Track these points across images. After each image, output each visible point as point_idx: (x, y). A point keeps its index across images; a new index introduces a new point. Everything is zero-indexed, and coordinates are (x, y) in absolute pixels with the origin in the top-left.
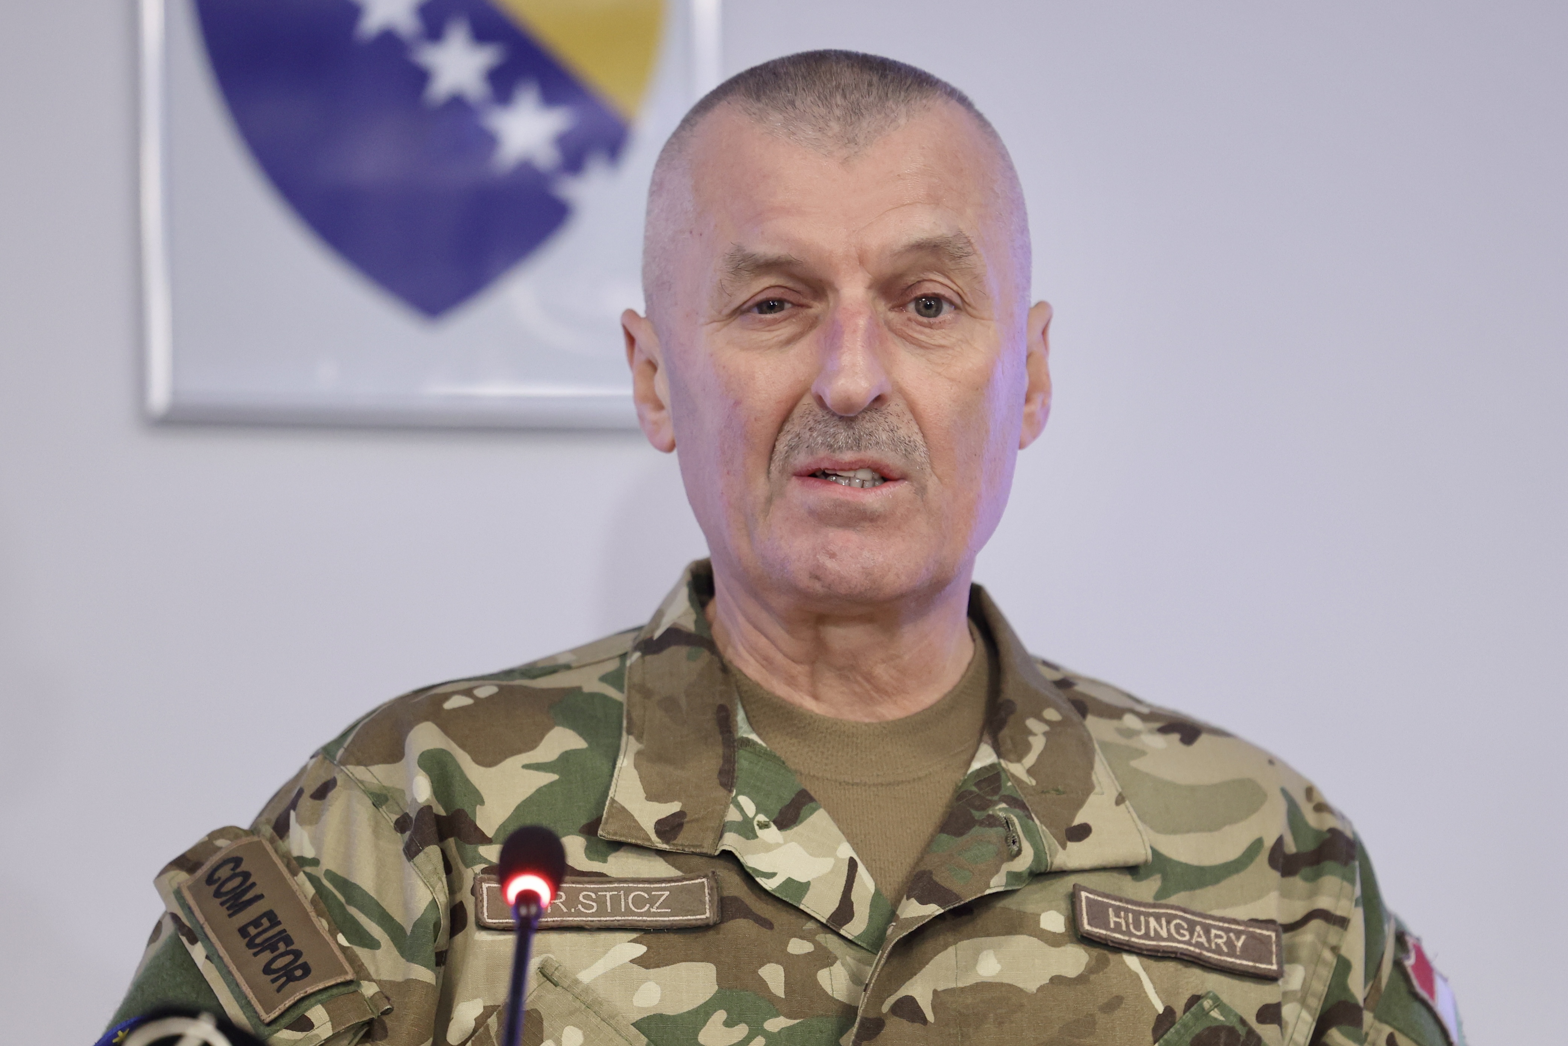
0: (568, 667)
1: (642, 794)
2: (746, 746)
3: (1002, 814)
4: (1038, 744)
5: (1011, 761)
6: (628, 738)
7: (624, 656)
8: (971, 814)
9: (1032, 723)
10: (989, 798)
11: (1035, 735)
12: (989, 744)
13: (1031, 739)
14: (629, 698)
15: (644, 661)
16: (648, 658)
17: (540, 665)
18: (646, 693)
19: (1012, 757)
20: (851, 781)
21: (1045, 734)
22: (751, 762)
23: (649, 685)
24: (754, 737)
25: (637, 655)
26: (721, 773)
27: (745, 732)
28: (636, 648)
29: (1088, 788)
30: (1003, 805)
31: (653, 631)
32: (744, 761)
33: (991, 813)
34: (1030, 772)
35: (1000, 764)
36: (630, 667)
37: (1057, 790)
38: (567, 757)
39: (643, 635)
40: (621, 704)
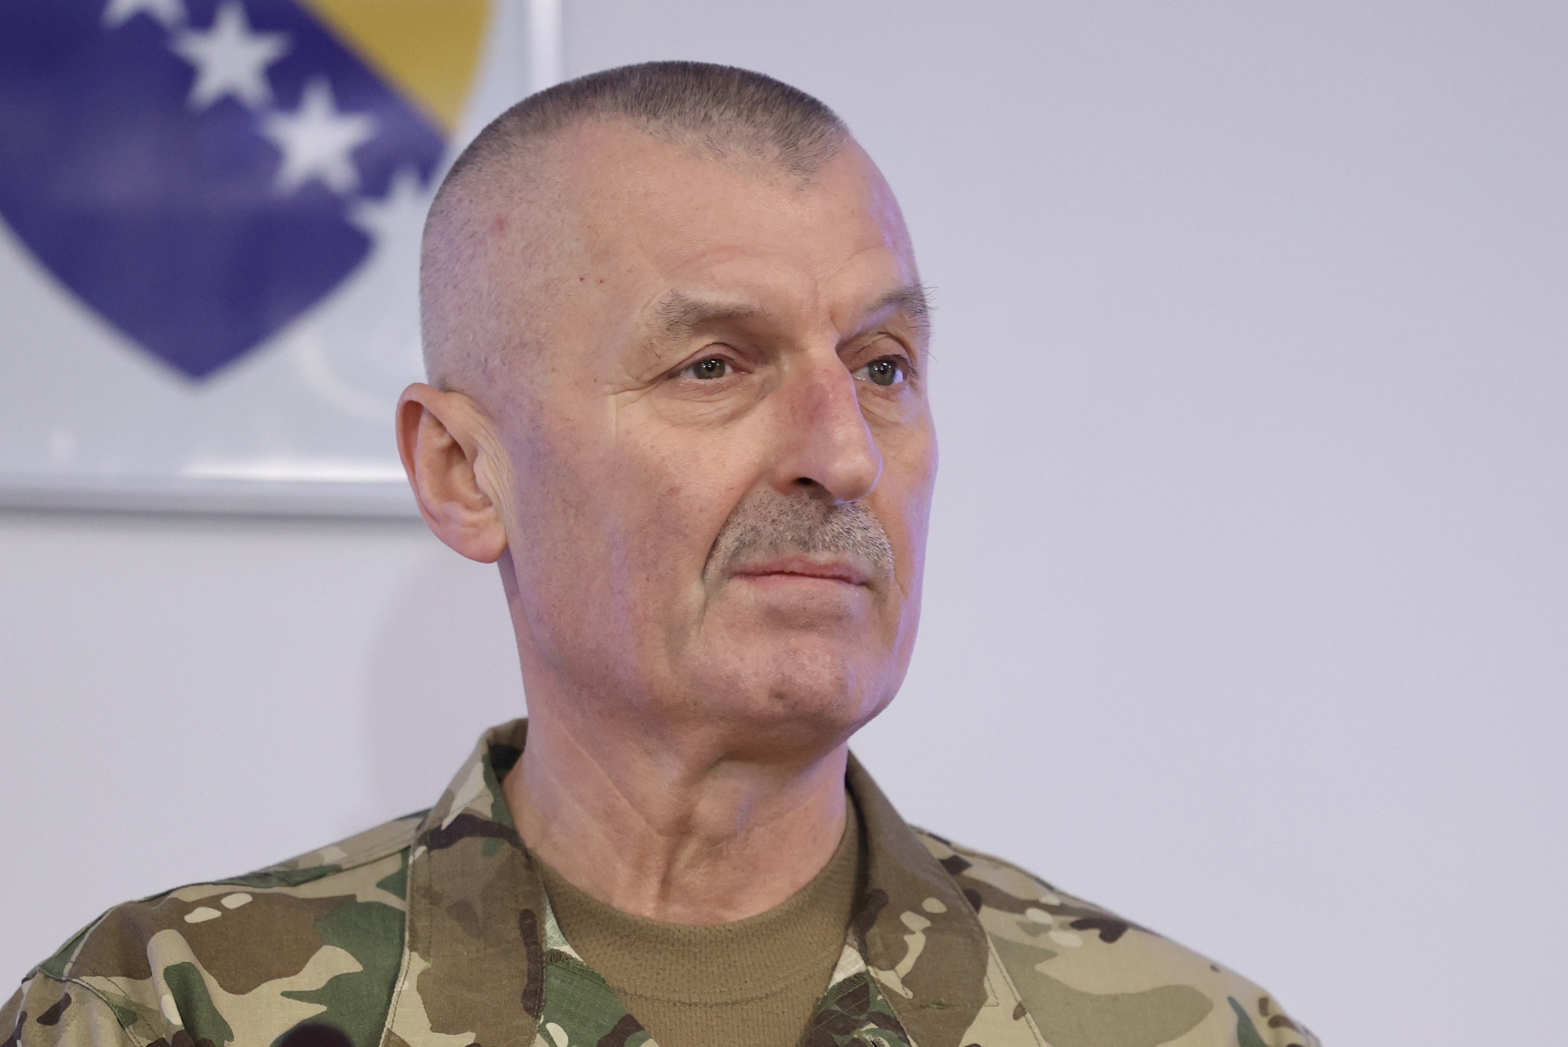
0: (336, 869)
1: (426, 1024)
2: (556, 961)
3: (869, 1038)
4: (916, 943)
5: (881, 969)
6: (410, 955)
7: (405, 852)
8: (832, 1039)
9: (909, 919)
10: (856, 1017)
11: (913, 933)
12: (854, 948)
13: (907, 938)
14: (412, 906)
15: (430, 857)
16: (435, 853)
17: (302, 866)
18: (432, 897)
19: (882, 963)
20: (688, 1001)
21: (925, 931)
22: (562, 981)
23: (437, 888)
24: (567, 949)
25: (422, 849)
26: (526, 995)
27: (556, 943)
28: (420, 841)
29: (979, 999)
30: (872, 1026)
31: (441, 819)
32: (554, 980)
33: (856, 1036)
34: (905, 981)
35: (868, 972)
36: (414, 866)
37: (940, 1004)
38: (337, 983)
39: (429, 825)
40: (403, 914)
